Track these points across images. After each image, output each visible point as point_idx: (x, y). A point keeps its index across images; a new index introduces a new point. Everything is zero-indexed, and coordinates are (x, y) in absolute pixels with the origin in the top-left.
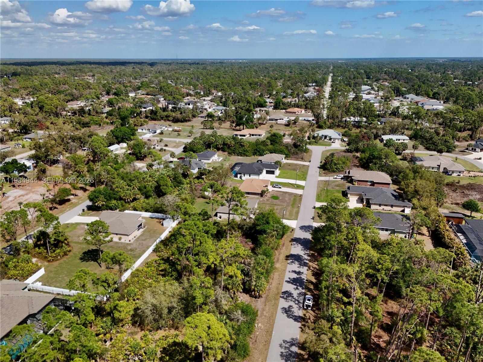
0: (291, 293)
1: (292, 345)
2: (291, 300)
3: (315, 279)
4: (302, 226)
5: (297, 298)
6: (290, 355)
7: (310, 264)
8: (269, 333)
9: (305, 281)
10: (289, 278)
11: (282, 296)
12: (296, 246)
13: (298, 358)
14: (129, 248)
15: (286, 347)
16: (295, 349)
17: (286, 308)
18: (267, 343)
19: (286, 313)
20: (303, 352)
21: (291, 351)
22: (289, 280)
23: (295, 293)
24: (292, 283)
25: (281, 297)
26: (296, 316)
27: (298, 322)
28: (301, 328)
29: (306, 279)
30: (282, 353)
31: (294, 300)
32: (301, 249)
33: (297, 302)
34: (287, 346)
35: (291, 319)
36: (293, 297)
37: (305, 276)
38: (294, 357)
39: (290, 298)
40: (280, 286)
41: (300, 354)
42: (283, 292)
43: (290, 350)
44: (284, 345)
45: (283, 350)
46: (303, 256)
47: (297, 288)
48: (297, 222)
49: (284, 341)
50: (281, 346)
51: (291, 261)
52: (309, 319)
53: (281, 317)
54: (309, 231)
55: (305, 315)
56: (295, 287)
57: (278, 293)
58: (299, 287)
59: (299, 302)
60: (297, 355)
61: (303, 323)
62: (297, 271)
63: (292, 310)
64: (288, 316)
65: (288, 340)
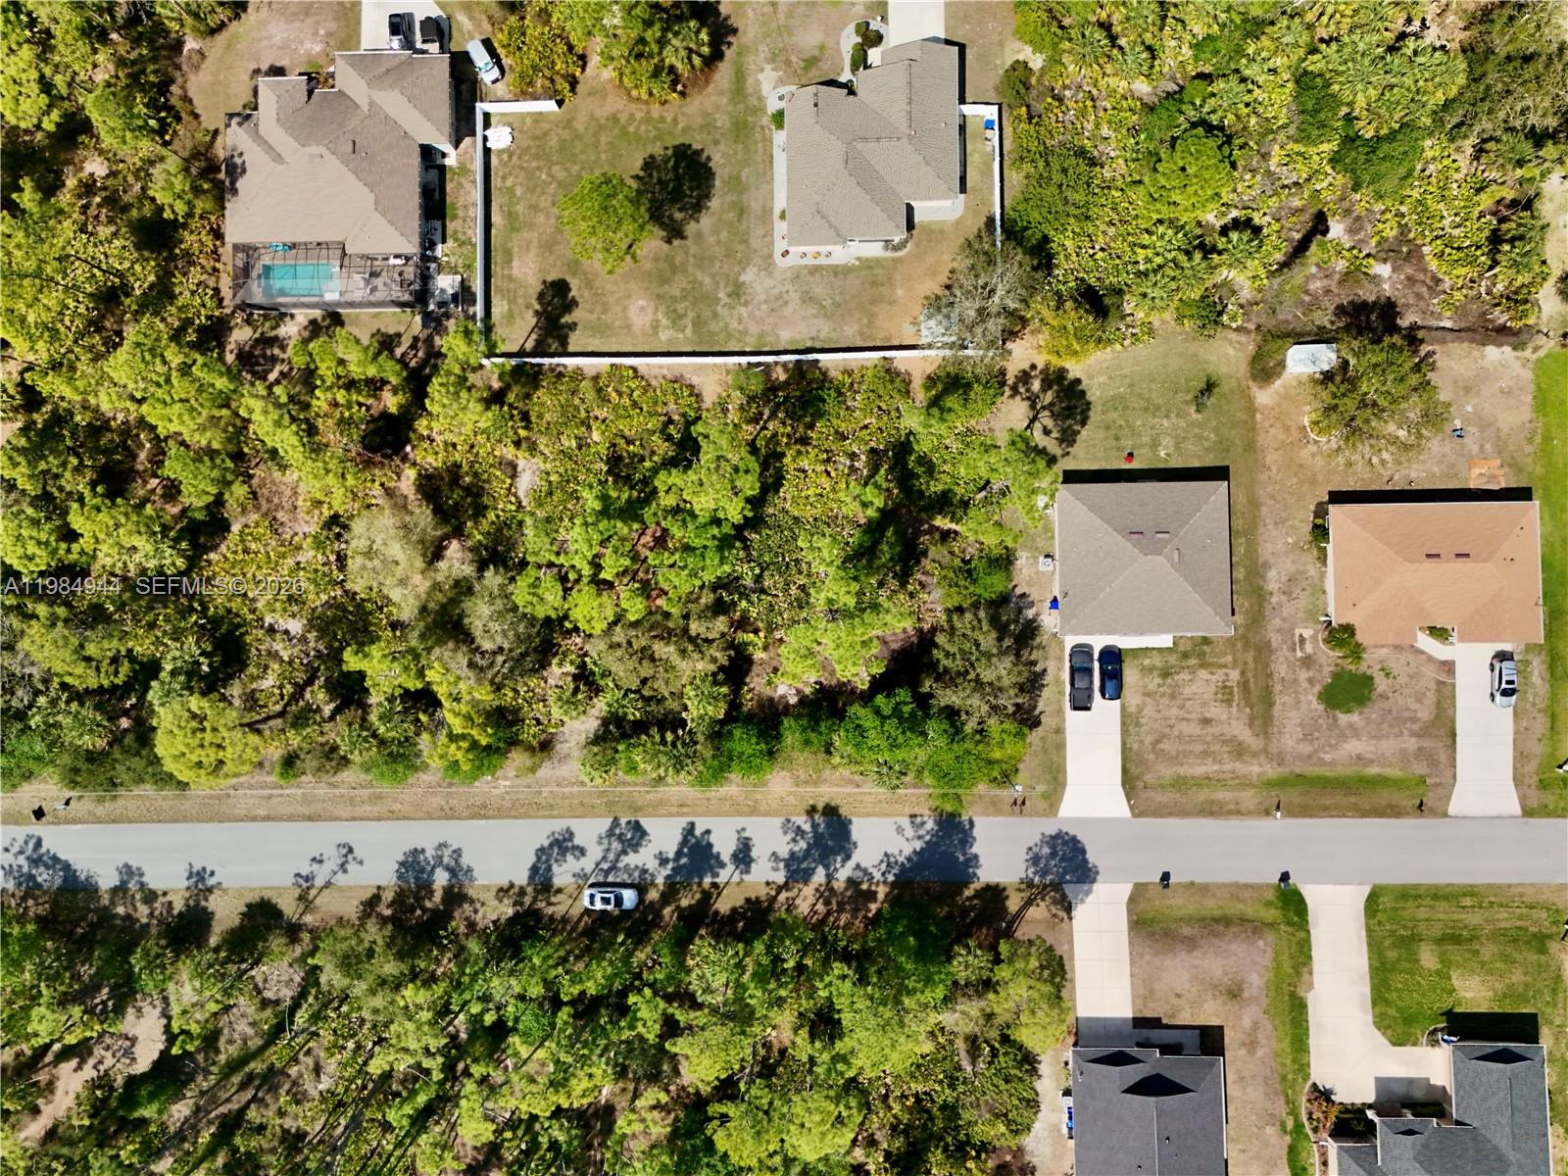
0: (638, 844)
1: (452, 870)
2: (608, 850)
3: (734, 910)
4: (1074, 840)
5: (621, 865)
6: (422, 870)
7: (809, 891)
8: (481, 812)
9: (707, 880)
10: (708, 832)
11: (623, 821)
12: (909, 832)
13: (419, 887)
14: (748, 276)
15: (441, 857)
16: (441, 879)
17: (571, 839)
18: (450, 815)
19: (551, 845)
20: (438, 897)
21: (432, 871)
22: (698, 832)
23: (643, 858)
24: (684, 843)
25: (616, 819)
26: (549, 869)
27: (531, 878)
28: (512, 885)
29: (721, 879)
30: (423, 851)
31: (611, 856)
32: (893, 850)
33: (605, 866)
34: (446, 860)
35: (534, 859)
36: (624, 852)
37: (736, 878)
38: (417, 878)
39: (616, 846)
40: (675, 810)
41: (431, 893)
42: (637, 823)
43: (434, 867)
44: (447, 852)
45: (430, 853)
46: (851, 864)
47: (664, 862)
48: (1119, 821)
49: (458, 853)
50: (442, 846)
51: (807, 827)
52: (550, 904)
53: (538, 833)
54: (1044, 873)
55: (559, 891)
56: (671, 855)
57: (637, 809)
58: (670, 866)
59: (607, 872)
60: (426, 887)
61: (529, 890)
62: (754, 854)
63: (569, 857)
64: (541, 850)
65: (465, 861)
